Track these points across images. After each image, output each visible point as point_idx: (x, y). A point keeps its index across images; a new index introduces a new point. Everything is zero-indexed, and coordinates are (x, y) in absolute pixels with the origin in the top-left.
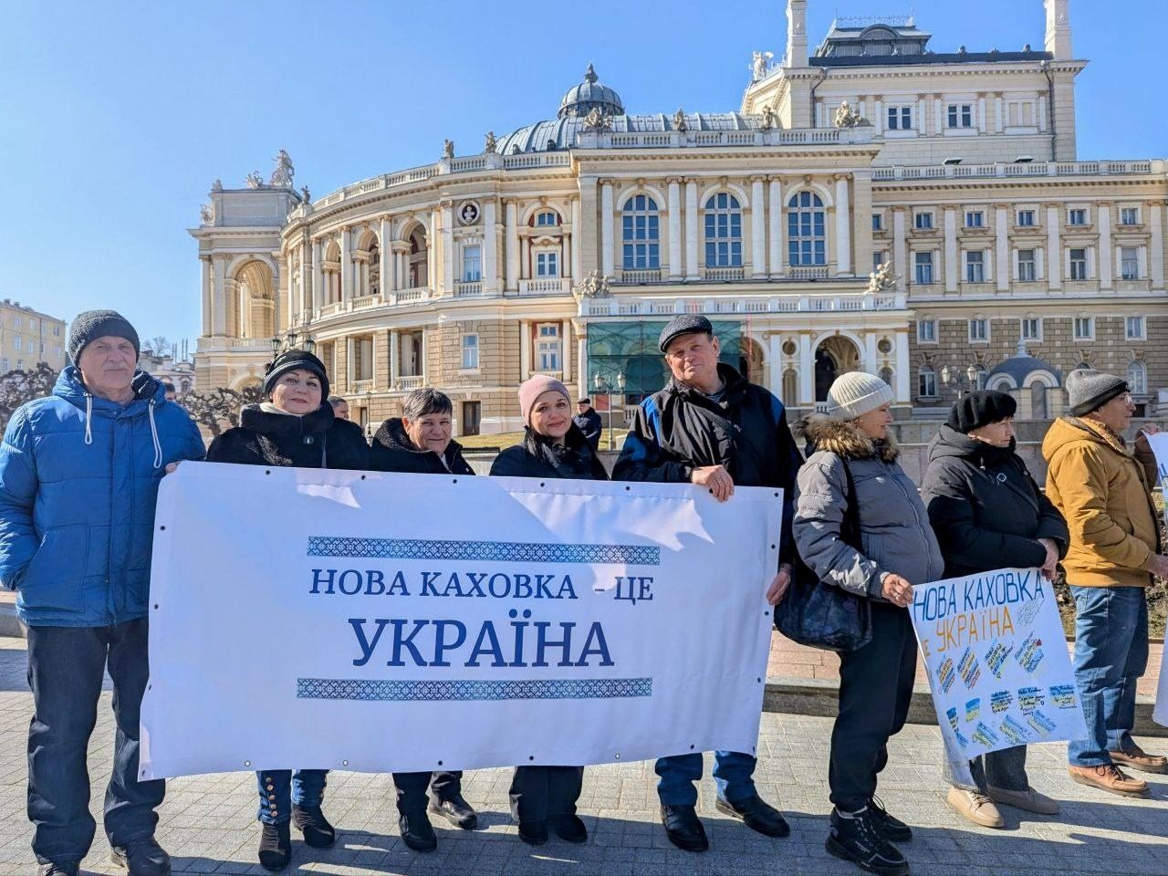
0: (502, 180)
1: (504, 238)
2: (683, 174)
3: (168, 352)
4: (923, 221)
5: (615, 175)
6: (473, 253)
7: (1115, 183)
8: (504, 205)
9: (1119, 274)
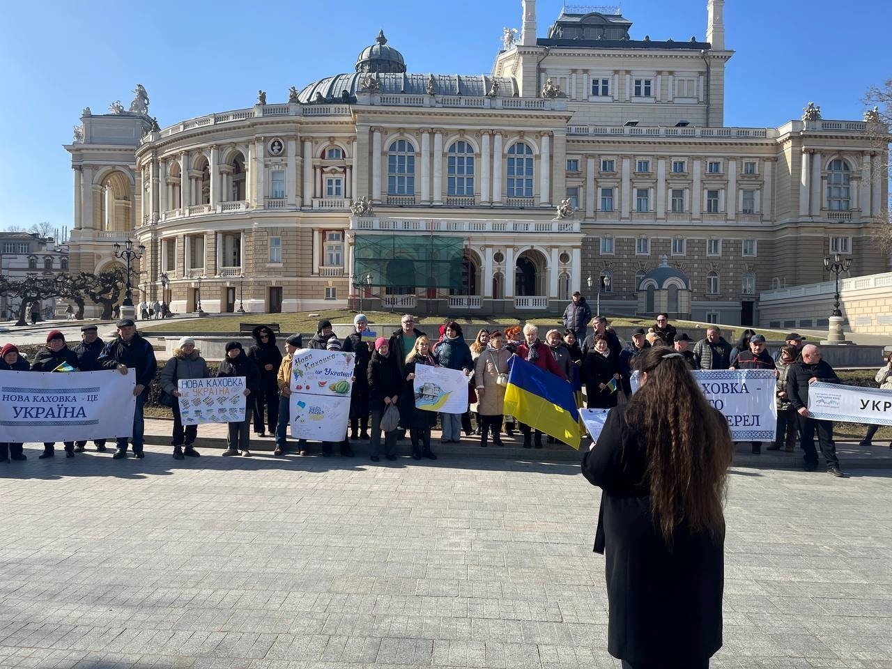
0: (301, 123)
1: (302, 167)
2: (432, 126)
3: (51, 235)
4: (607, 167)
5: (383, 125)
6: (278, 177)
7: (741, 144)
8: (303, 142)
9: (741, 209)
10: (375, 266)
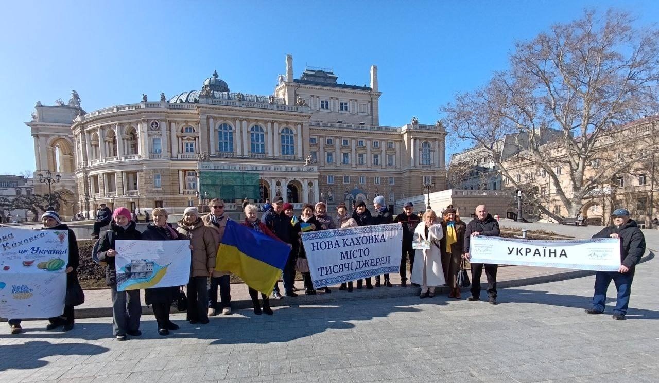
0: (168, 113)
1: (170, 136)
2: (241, 117)
4: (329, 141)
5: (214, 115)
6: (156, 142)
7: (387, 134)
9: (387, 164)
10: (212, 188)
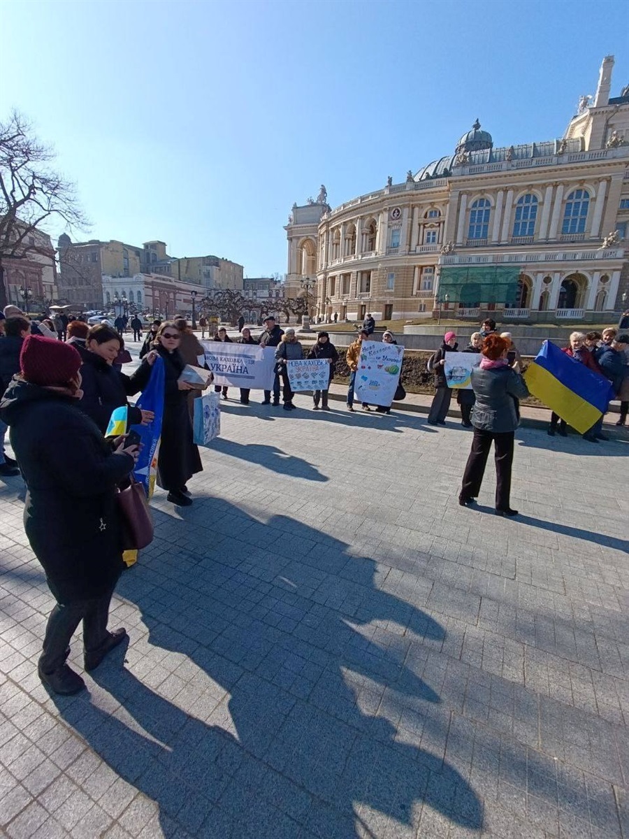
0: (413, 195)
1: (412, 225)
2: (507, 185)
3: (279, 279)
6: (396, 234)
8: (413, 208)
10: (453, 289)
